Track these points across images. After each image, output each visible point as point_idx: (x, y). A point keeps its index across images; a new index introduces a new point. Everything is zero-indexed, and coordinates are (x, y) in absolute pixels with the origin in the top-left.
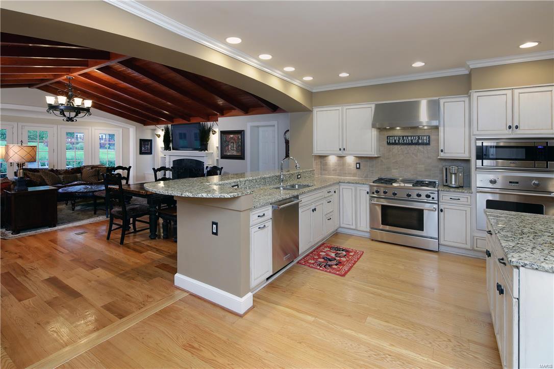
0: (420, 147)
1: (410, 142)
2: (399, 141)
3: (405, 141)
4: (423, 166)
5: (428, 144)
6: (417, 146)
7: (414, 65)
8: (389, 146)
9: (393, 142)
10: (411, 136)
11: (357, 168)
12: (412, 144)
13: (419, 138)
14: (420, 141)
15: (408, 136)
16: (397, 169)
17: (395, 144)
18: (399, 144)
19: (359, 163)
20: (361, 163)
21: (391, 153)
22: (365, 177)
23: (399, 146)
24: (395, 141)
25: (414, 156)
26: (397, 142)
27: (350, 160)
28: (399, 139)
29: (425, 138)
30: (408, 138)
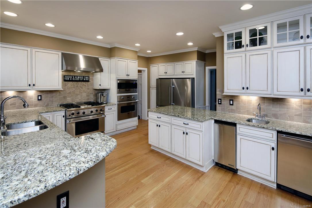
0: (84, 83)
1: (79, 80)
2: (72, 79)
3: (76, 79)
4: (85, 94)
5: (88, 81)
6: (82, 82)
7: (97, 37)
8: (65, 82)
9: (69, 79)
10: (80, 76)
11: (38, 100)
12: (80, 81)
13: (84, 78)
14: (84, 79)
15: (78, 76)
16: (70, 97)
17: (69, 81)
18: (72, 81)
19: (41, 96)
20: (42, 95)
21: (66, 87)
22: (46, 106)
23: (71, 82)
24: (70, 79)
25: (80, 88)
26: (71, 79)
27: (32, 93)
28: (72, 77)
29: (87, 78)
30: (78, 77)
